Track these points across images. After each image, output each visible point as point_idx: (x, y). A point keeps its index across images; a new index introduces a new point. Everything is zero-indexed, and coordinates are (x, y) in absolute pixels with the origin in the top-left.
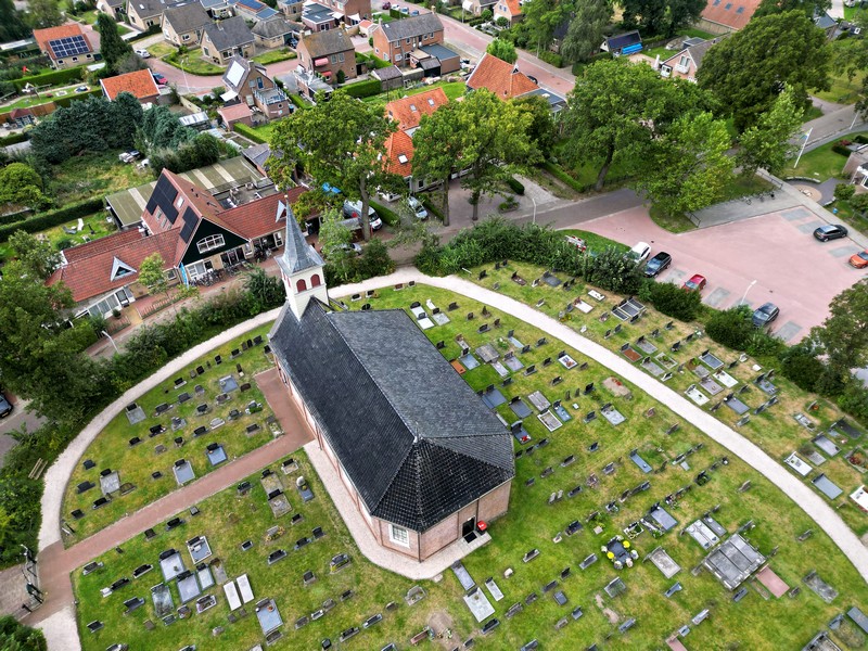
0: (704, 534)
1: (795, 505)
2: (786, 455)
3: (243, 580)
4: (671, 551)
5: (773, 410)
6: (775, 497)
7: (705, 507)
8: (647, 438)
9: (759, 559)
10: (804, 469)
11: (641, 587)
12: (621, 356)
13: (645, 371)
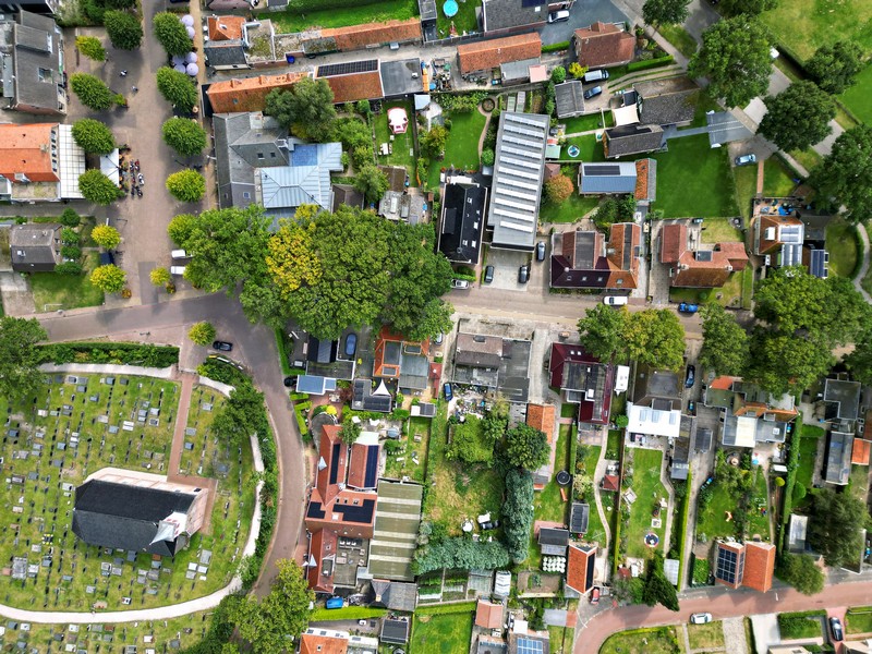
0: (33, 569)
1: (17, 608)
2: (31, 627)
3: (131, 429)
4: (37, 554)
5: (46, 647)
6: (23, 606)
7: (39, 579)
8: (74, 591)
9: (14, 576)
10: (22, 627)
11: (36, 535)
12: (113, 624)
13: (98, 624)
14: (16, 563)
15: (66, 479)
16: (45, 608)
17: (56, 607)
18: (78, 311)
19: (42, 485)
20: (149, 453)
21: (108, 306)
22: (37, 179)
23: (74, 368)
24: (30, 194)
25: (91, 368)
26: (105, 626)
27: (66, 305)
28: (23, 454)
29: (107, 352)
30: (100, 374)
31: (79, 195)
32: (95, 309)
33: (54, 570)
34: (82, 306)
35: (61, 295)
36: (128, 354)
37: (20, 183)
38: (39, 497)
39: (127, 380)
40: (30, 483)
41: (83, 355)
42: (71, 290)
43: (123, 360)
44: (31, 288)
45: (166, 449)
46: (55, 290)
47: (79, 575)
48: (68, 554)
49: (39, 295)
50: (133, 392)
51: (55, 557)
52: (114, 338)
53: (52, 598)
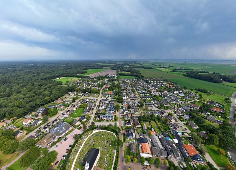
2: (84, 141)
3: (105, 160)
4: (93, 142)
5: (80, 142)
6: (87, 140)
7: (89, 142)
8: (85, 147)
9: (91, 139)
11: (95, 143)
14: (93, 140)
15: (101, 148)
16: (85, 143)
17: (85, 144)
18: (124, 153)
19: (101, 144)
20: (100, 163)
21: (124, 158)
22: (142, 150)
23: (116, 151)
24: (140, 149)
25: (115, 154)
26: (78, 151)
27: (125, 152)
28: (106, 142)
29: (117, 157)
30: (114, 156)
31: (141, 157)
32: (124, 156)
33: (89, 144)
34: (124, 154)
35: (126, 151)
36: (117, 161)
37: (141, 147)
38: (100, 144)
39: (113, 160)
40: (102, 143)
41: (117, 153)
42: (127, 153)
43: (116, 160)
44: (127, 146)
45: (100, 167)
46: (127, 150)
47: (87, 148)
48: (91, 147)
49: (126, 148)
50: (111, 161)
51: (91, 145)
52: (119, 159)
53: (86, 144)
